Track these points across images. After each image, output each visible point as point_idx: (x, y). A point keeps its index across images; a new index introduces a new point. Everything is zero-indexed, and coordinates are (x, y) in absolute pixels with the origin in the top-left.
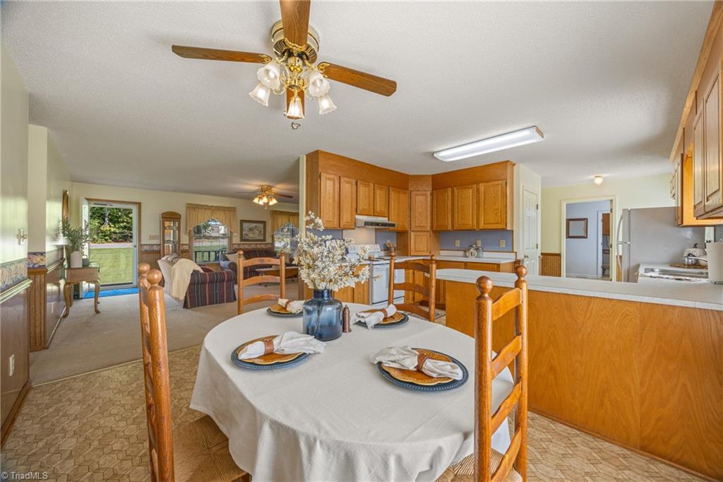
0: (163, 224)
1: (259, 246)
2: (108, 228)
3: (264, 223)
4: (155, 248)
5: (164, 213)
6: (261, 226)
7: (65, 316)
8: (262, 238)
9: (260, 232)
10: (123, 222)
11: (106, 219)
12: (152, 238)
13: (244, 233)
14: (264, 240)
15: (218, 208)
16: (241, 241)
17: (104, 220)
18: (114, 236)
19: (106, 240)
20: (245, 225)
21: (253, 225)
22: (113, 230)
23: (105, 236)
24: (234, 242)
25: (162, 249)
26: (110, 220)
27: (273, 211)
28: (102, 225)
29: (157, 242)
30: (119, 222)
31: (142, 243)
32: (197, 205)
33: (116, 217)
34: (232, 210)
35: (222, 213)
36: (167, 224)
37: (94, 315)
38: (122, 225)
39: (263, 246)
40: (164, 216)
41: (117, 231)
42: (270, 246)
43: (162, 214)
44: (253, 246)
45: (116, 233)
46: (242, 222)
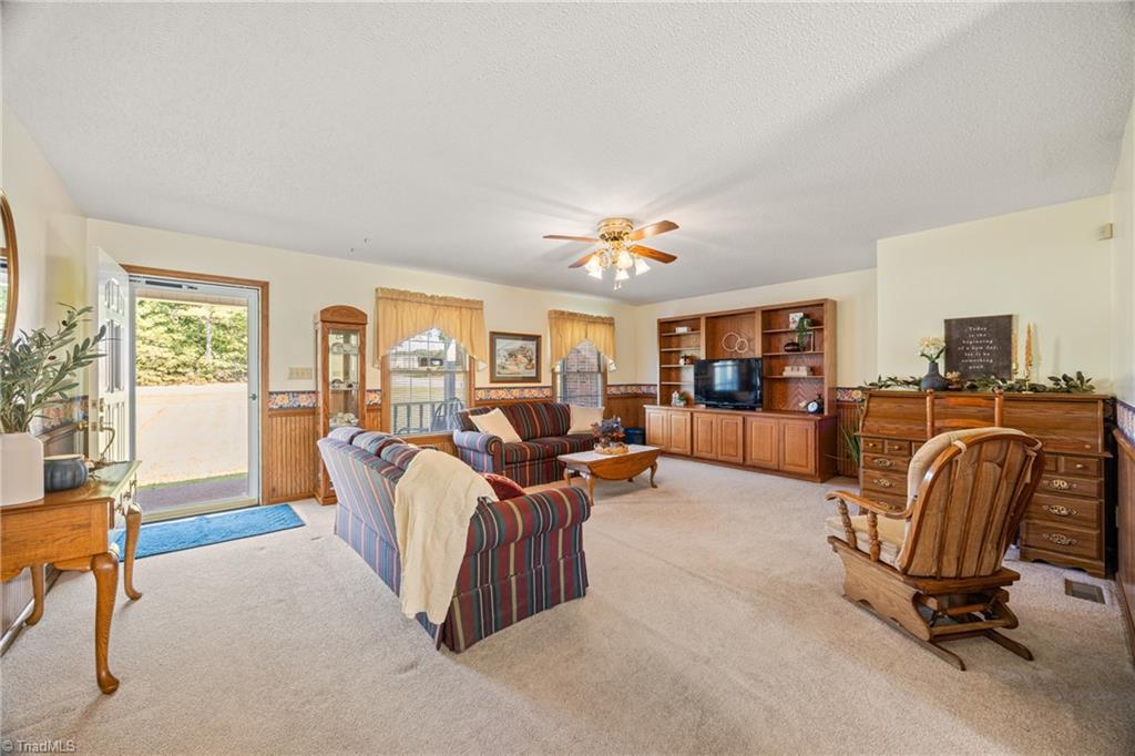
0: (325, 339)
1: (527, 394)
2: (211, 361)
3: (536, 338)
4: (304, 401)
5: (326, 310)
6: (531, 345)
7: (31, 621)
8: (533, 373)
9: (531, 360)
10: (234, 350)
11: (208, 346)
12: (294, 374)
13: (498, 361)
14: (537, 379)
15: (447, 303)
16: (492, 382)
17: (204, 346)
18: (220, 373)
19: (207, 379)
20: (501, 344)
21: (518, 344)
22: (218, 363)
23: (206, 373)
24: (477, 386)
25: (321, 404)
26: (215, 348)
27: (556, 312)
28: (201, 355)
29: (308, 385)
30: (227, 351)
31: (272, 388)
32: (401, 293)
33: (223, 342)
34: (474, 307)
35: (455, 314)
36: (333, 339)
37: (97, 703)
38: (232, 355)
39: (535, 393)
40: (328, 317)
41: (225, 365)
42: (547, 392)
43: (323, 312)
44: (516, 393)
45: (222, 368)
46: (494, 335)
